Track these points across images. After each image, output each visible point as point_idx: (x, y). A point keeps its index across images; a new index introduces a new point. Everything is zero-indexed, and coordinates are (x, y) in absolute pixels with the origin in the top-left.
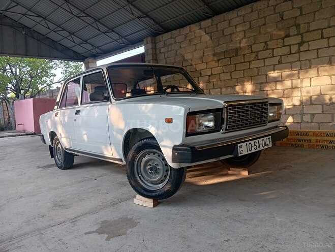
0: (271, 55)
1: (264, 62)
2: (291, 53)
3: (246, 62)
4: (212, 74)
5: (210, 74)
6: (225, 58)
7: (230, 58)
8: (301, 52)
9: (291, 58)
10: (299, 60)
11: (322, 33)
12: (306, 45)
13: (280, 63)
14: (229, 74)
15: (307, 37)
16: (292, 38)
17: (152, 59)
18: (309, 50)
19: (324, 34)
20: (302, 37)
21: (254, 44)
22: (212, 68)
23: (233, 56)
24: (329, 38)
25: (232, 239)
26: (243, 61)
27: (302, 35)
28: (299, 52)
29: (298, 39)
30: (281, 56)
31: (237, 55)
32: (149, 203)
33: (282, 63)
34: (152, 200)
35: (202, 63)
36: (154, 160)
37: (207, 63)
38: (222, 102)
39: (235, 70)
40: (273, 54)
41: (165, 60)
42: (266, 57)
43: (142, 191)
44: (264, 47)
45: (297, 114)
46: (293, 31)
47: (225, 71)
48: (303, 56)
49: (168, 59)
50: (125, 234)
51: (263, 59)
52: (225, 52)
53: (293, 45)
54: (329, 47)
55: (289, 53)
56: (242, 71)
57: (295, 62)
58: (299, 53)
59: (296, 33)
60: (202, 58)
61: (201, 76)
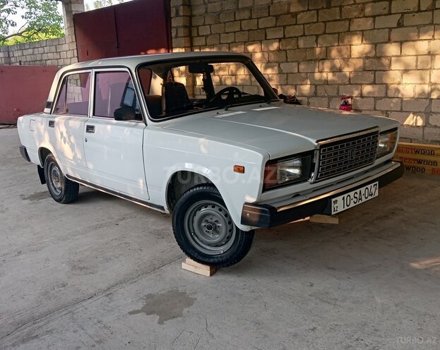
0: (386, 12)
1: (374, 22)
2: (419, 11)
3: (344, 20)
4: (284, 38)
5: (282, 36)
6: (308, 10)
7: (318, 10)
8: (437, 9)
9: (417, 20)
10: (432, 24)
13: (400, 25)
14: (314, 38)
17: (183, 5)
22: (284, 27)
23: (323, 8)
25: (319, 328)
26: (339, 18)
30: (403, 14)
31: (329, 7)
32: (205, 270)
33: (403, 26)
34: (208, 268)
35: (269, 15)
36: (213, 215)
37: (277, 17)
38: (314, 142)
39: (325, 33)
40: (390, 10)
41: (204, 6)
42: (378, 13)
43: (196, 255)
45: (420, 112)
47: (306, 34)
49: (210, 5)
50: (180, 315)
51: (372, 17)
55: (417, 10)
56: (337, 35)
57: (425, 25)
58: (433, 10)
60: (269, 7)
61: (266, 39)
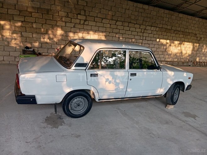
0: (70, 21)
1: (66, 24)
2: (80, 24)
3: (55, 20)
4: (25, 21)
5: (23, 20)
6: (37, 12)
7: (42, 14)
9: (79, 26)
10: (83, 28)
11: (94, 19)
12: (87, 22)
13: (74, 27)
14: (41, 25)
15: (88, 18)
16: (82, 16)
18: (88, 25)
19: (95, 20)
20: (86, 17)
21: (60, 11)
22: (25, 17)
23: (45, 13)
24: (96, 22)
26: (52, 19)
27: (86, 16)
28: (84, 24)
29: (84, 18)
30: (75, 24)
31: (48, 14)
33: (75, 27)
35: (15, 9)
37: (20, 11)
39: (46, 24)
42: (67, 21)
44: (66, 15)
46: (82, 12)
47: (37, 22)
48: (85, 27)
51: (65, 22)
52: (38, 8)
53: (82, 20)
54: (96, 26)
56: (51, 26)
57: (82, 29)
59: (84, 14)
60: (15, 5)
61: (13, 20)
